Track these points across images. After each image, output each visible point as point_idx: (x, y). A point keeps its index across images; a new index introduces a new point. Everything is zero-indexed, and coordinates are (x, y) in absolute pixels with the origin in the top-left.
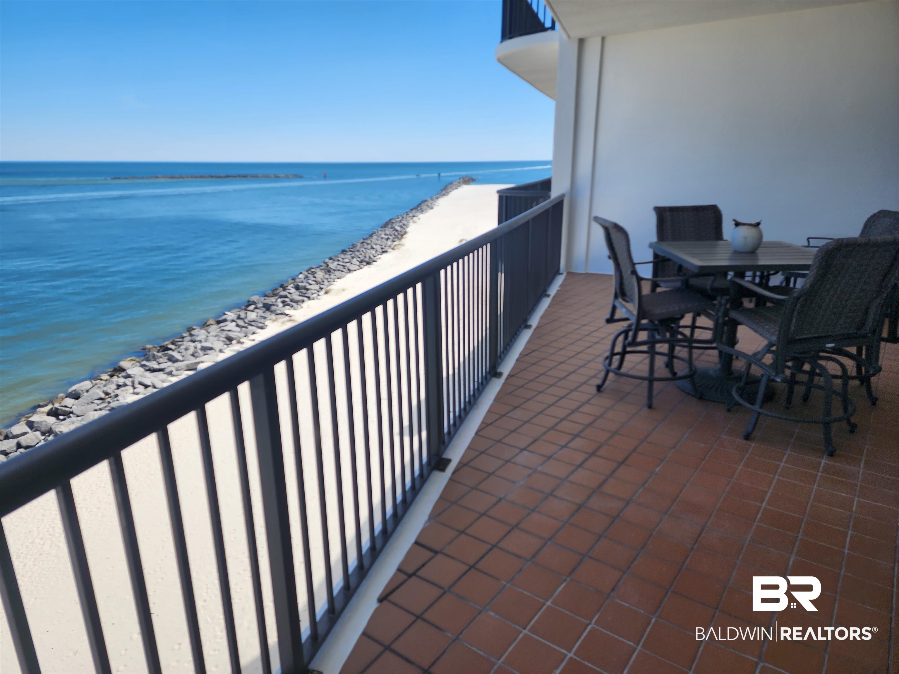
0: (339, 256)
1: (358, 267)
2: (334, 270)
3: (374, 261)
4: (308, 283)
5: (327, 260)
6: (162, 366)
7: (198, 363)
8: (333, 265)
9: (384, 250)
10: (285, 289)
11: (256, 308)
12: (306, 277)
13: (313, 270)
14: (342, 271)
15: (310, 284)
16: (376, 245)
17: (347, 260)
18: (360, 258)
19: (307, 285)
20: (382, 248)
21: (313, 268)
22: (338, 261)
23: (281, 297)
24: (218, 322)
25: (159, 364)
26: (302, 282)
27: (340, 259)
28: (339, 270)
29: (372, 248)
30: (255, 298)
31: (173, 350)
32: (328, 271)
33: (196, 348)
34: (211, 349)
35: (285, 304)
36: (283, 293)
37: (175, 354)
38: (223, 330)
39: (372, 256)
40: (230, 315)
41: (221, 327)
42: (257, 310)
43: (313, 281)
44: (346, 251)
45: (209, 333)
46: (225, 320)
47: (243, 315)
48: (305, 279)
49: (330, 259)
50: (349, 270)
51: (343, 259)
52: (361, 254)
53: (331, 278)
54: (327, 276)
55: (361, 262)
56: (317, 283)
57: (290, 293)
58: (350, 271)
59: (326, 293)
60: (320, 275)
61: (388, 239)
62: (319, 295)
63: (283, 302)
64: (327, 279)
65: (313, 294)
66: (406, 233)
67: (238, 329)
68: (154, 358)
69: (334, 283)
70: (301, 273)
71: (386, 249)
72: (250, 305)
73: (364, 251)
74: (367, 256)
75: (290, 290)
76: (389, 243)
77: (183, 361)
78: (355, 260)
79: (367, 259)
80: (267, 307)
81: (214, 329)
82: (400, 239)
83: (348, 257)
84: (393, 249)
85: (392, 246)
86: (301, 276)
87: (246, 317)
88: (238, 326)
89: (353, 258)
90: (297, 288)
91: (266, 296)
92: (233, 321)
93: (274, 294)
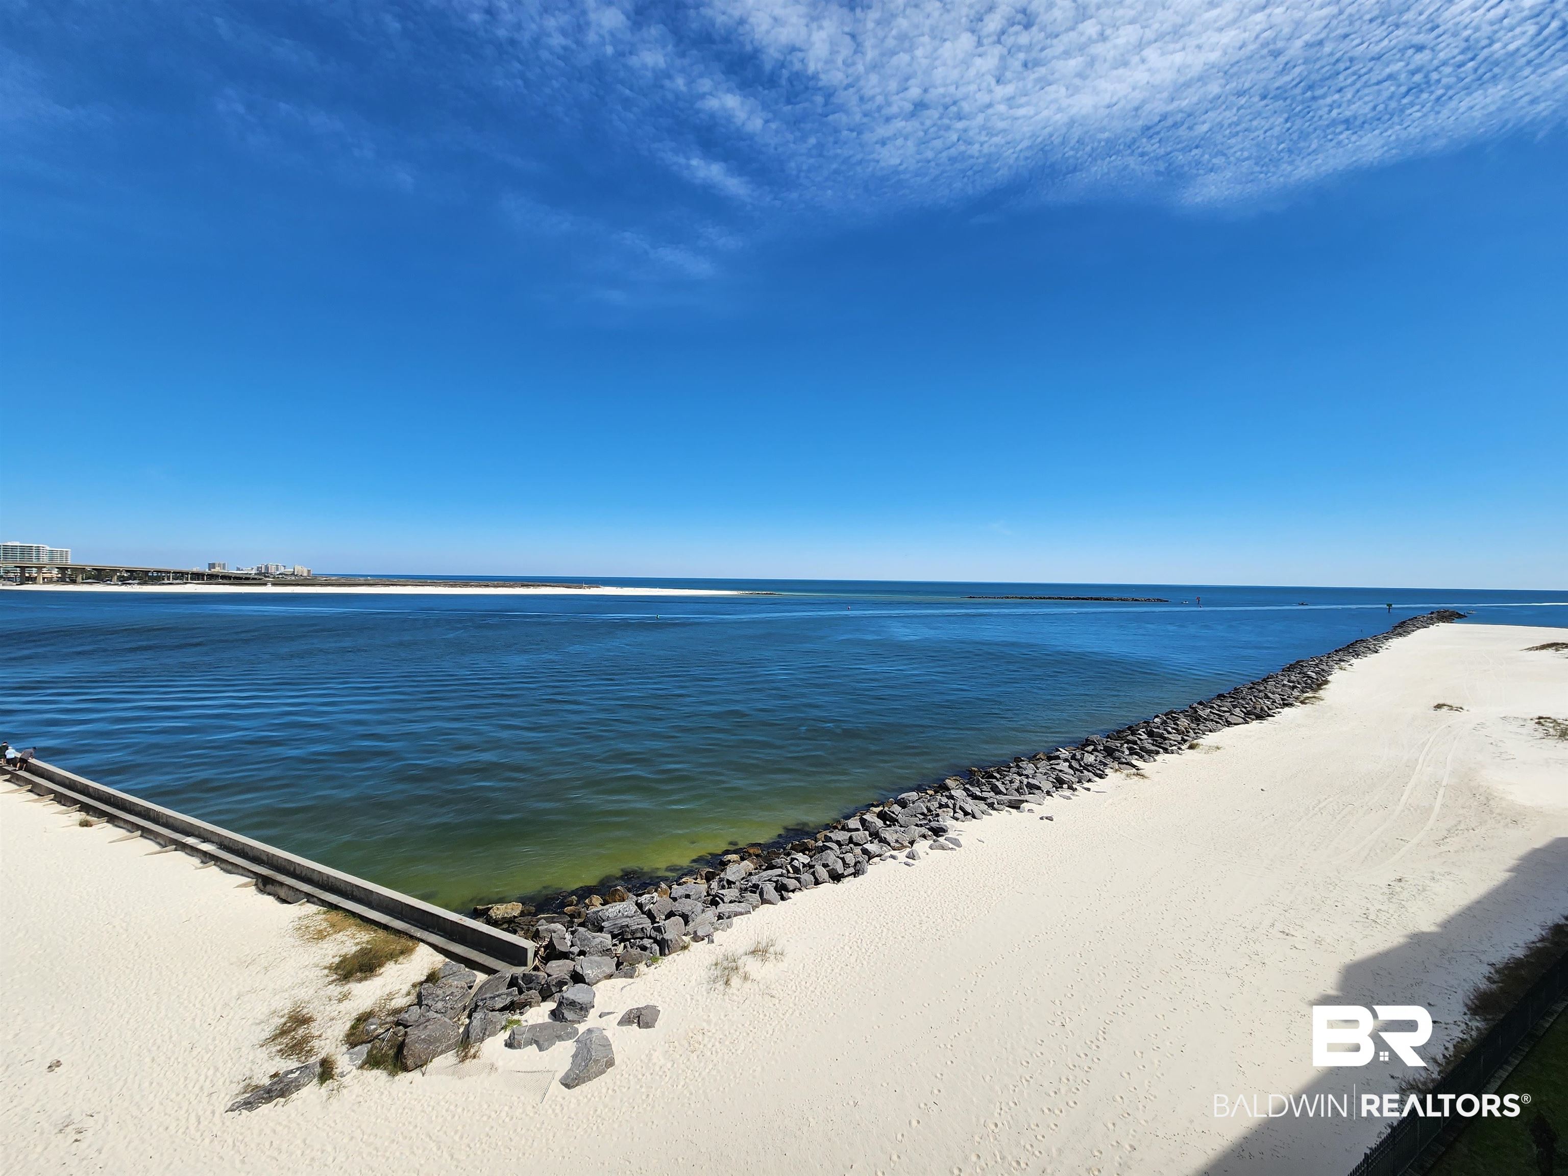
0: (1214, 701)
1: (1241, 720)
2: (1205, 719)
3: (1269, 715)
4: (1165, 730)
5: (1195, 705)
6: (985, 795)
7: (1023, 801)
8: (1204, 713)
9: (1285, 702)
10: (1133, 734)
11: (1095, 750)
12: (1164, 723)
13: (1174, 715)
14: (1217, 722)
15: (1169, 733)
16: (1273, 693)
17: (1226, 709)
18: (1246, 708)
19: (1165, 732)
20: (1283, 700)
21: (1175, 713)
22: (1212, 707)
23: (1128, 742)
24: (1050, 758)
25: (982, 791)
26: (1158, 728)
27: (1215, 706)
28: (1212, 720)
29: (1267, 697)
30: (1094, 738)
31: (998, 780)
32: (1197, 719)
33: (1021, 782)
34: (1039, 788)
35: (1132, 752)
36: (1130, 738)
37: (999, 784)
38: (1055, 769)
39: (1266, 709)
40: (1064, 753)
41: (1052, 764)
42: (1096, 753)
43: (1173, 729)
44: (1225, 697)
45: (1037, 768)
46: (1058, 758)
47: (1078, 757)
48: (1161, 724)
49: (1200, 703)
50: (1227, 721)
51: (1219, 706)
52: (1248, 704)
53: (1199, 729)
54: (1193, 726)
55: (1248, 714)
56: (1178, 732)
57: (1139, 738)
58: (1229, 724)
59: (1191, 747)
60: (1184, 722)
61: (1294, 688)
62: (1180, 748)
63: (1130, 749)
64: (1194, 729)
65: (1171, 745)
66: (1326, 682)
67: (1072, 772)
68: (979, 785)
69: (1204, 736)
70: (1157, 716)
71: (1291, 700)
72: (1089, 745)
73: (1254, 700)
74: (1258, 707)
75: (1141, 735)
76: (1296, 693)
77: (1006, 795)
78: (1238, 710)
79: (1258, 711)
80: (1110, 752)
81: (1043, 765)
82: (1315, 691)
83: (1227, 705)
84: (1302, 702)
85: (1302, 699)
86: (1156, 720)
87: (1082, 760)
88: (1071, 767)
89: (1235, 707)
90: (1150, 734)
91: (1108, 737)
92: (1066, 760)
93: (1119, 737)
